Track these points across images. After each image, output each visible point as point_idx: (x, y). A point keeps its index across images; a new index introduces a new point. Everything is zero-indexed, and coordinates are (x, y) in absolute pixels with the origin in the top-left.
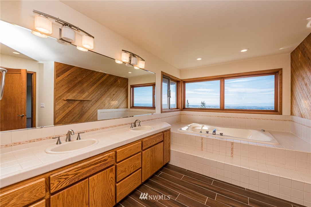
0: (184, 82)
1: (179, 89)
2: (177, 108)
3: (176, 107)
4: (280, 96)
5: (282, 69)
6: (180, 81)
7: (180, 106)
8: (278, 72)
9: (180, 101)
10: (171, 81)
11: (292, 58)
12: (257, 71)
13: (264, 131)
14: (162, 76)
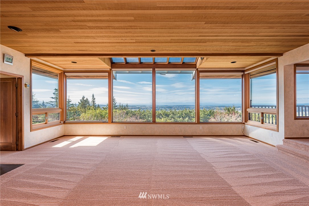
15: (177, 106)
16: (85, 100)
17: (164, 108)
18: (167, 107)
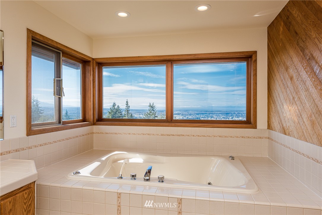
0: (101, 64)
1: (87, 79)
2: (84, 120)
3: (81, 118)
4: (254, 98)
5: (255, 52)
6: (89, 62)
7: (90, 115)
8: (251, 57)
9: (90, 104)
10: (62, 58)
11: (269, 35)
12: (223, 53)
13: (233, 158)
14: (31, 40)
15: (237, 111)
16: (116, 108)
17: (215, 115)
18: (219, 114)
